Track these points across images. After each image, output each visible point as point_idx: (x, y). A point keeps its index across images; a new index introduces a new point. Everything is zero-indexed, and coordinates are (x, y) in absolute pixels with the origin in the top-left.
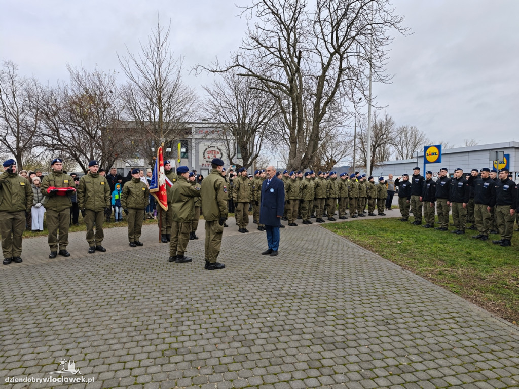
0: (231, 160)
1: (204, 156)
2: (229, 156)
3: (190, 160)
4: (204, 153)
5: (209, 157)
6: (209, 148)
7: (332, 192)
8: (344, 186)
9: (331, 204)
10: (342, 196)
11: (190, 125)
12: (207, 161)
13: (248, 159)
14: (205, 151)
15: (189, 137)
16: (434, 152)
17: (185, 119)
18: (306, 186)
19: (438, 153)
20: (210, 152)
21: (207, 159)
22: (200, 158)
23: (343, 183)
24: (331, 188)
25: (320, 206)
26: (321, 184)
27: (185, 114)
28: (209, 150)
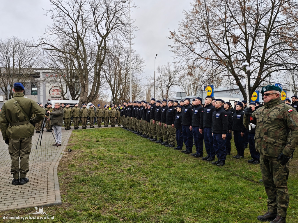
0: (63, 96)
1: (50, 94)
2: (62, 94)
3: (39, 96)
4: (49, 91)
5: (53, 94)
6: (53, 87)
7: (83, 114)
8: (91, 111)
9: (83, 120)
10: (91, 116)
11: (39, 71)
12: (52, 97)
13: (75, 96)
14: (50, 89)
15: (39, 79)
16: (209, 90)
17: (33, 67)
18: (65, 111)
19: (211, 91)
20: (54, 91)
21: (52, 96)
22: (46, 95)
23: (91, 110)
24: (82, 112)
25: (75, 121)
26: (76, 110)
27: (33, 63)
28: (53, 89)
